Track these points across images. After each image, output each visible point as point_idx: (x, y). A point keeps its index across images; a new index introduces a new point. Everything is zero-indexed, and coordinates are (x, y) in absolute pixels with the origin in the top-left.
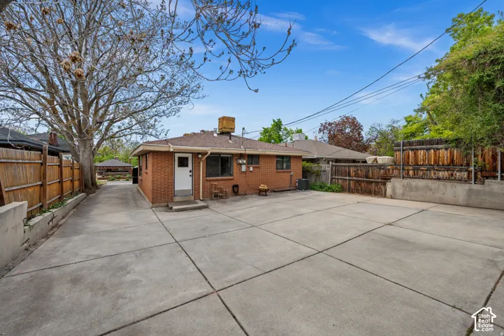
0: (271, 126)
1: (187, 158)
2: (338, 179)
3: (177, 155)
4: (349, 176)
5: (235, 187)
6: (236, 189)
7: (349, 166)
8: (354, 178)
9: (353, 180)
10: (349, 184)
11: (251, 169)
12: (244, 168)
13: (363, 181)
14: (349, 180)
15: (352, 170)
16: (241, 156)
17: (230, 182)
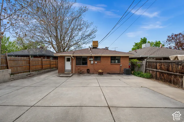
0: (140, 42)
1: (69, 58)
2: (150, 70)
3: (66, 58)
4: (156, 69)
5: (88, 70)
6: (88, 71)
7: (156, 62)
8: (160, 70)
9: (158, 71)
10: (156, 74)
11: (96, 63)
12: (92, 62)
13: (165, 73)
14: (156, 71)
15: (158, 65)
16: (91, 57)
17: (86, 68)
